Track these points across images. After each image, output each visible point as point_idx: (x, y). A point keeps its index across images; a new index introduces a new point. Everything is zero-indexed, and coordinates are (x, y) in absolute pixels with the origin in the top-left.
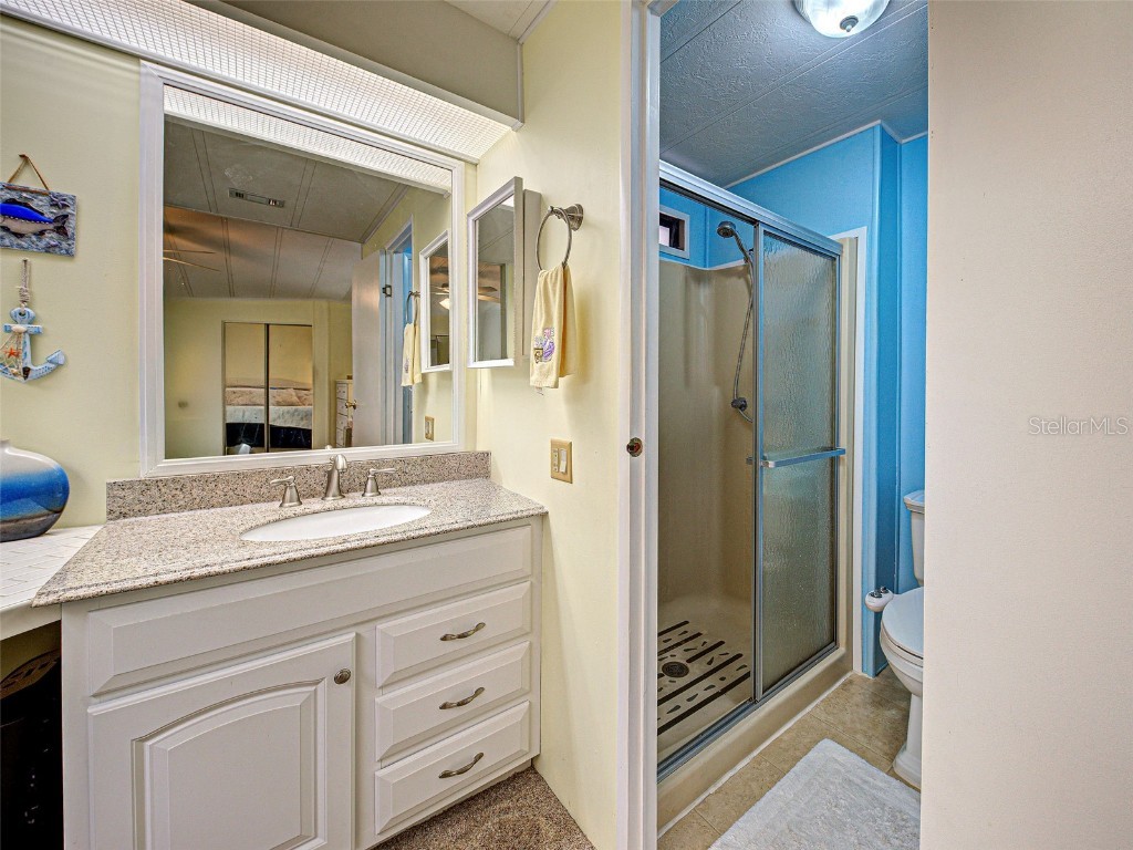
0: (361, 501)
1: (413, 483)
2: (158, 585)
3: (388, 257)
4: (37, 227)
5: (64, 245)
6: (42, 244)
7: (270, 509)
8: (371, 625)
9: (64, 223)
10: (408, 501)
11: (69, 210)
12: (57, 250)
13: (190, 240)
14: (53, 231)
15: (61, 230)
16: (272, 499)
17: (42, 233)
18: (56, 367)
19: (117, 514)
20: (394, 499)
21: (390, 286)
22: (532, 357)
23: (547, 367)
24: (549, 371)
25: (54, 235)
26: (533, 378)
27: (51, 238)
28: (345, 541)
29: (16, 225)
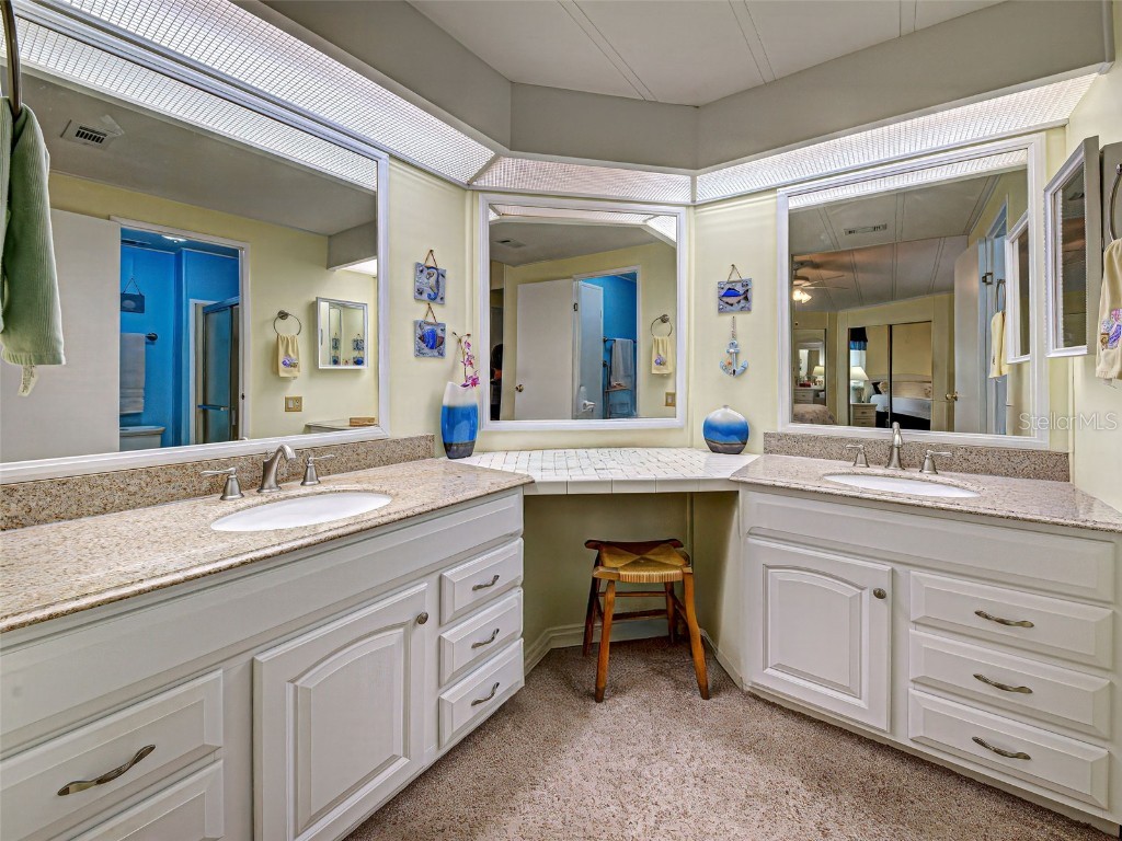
0: (917, 475)
1: (975, 472)
2: (774, 486)
3: (989, 244)
4: (738, 299)
5: (748, 306)
6: (739, 307)
7: (846, 466)
8: (907, 568)
9: (747, 295)
10: (961, 485)
11: (748, 288)
12: (745, 309)
13: (831, 269)
14: (743, 300)
15: (746, 299)
16: (849, 460)
17: (739, 302)
18: (745, 369)
19: (768, 451)
20: (947, 480)
21: (991, 274)
22: (1099, 344)
23: (1112, 355)
24: (1114, 360)
26: (1098, 368)
27: (743, 303)
28: (882, 494)
29: (730, 300)
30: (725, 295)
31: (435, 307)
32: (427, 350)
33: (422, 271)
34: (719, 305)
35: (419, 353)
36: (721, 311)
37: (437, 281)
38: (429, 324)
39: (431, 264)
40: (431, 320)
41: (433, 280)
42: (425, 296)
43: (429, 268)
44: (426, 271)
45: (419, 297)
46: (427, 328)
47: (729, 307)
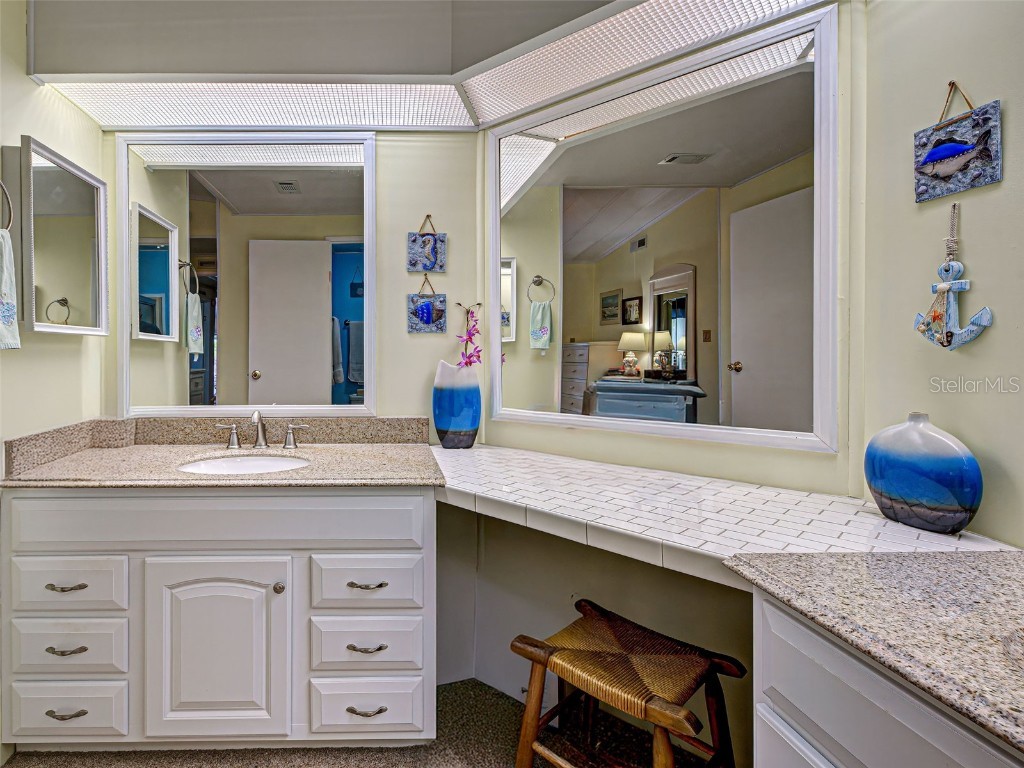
4: (960, 161)
5: (989, 170)
6: (967, 180)
9: (986, 143)
11: (991, 123)
12: (982, 180)
14: (977, 158)
15: (986, 155)
17: (967, 166)
18: (982, 331)
25: (978, 163)
27: (977, 167)
29: (943, 168)
30: (933, 158)
31: (433, 278)
32: (421, 325)
33: (414, 241)
34: (918, 185)
35: (412, 329)
36: (921, 198)
37: (434, 250)
38: (423, 297)
39: (428, 229)
40: (428, 291)
41: (429, 247)
42: (420, 267)
43: (423, 236)
44: (420, 240)
45: (412, 268)
46: (421, 302)
47: (941, 187)
